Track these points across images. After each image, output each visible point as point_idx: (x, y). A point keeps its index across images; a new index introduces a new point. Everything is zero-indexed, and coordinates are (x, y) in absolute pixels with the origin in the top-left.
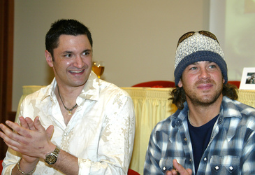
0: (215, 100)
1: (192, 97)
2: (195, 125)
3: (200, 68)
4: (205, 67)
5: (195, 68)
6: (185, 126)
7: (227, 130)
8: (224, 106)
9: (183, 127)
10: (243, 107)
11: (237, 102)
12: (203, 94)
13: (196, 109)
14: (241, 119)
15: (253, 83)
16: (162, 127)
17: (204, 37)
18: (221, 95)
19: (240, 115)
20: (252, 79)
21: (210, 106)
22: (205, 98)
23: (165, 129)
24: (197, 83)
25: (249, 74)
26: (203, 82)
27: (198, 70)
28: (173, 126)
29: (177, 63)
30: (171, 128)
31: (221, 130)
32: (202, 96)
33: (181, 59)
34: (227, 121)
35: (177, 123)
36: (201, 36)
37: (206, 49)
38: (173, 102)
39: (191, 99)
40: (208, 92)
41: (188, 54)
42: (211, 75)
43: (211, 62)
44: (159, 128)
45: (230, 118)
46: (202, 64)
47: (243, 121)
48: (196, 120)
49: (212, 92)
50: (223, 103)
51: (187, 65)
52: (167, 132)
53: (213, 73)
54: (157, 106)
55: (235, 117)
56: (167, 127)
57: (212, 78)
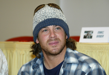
0: (61, 51)
1: (46, 50)
2: (48, 68)
3: (50, 30)
4: (53, 29)
5: (46, 30)
6: (41, 68)
7: (69, 72)
8: (67, 55)
9: (40, 69)
10: (80, 55)
11: (76, 52)
12: (53, 48)
13: (48, 58)
14: (78, 65)
15: (88, 38)
16: (25, 68)
17: (52, 8)
18: (65, 47)
19: (78, 62)
20: (87, 35)
21: (58, 55)
22: (54, 51)
23: (27, 70)
24: (48, 41)
25: (86, 32)
26: (52, 40)
27: (48, 32)
28: (33, 69)
29: (34, 27)
30: (31, 70)
31: (65, 72)
32: (52, 50)
33: (37, 24)
34: (69, 66)
35: (36, 67)
36: (49, 7)
37: (53, 17)
38: (33, 54)
39: (45, 52)
40: (55, 47)
41: (41, 21)
42: (57, 35)
43: (56, 25)
44: (23, 69)
45: (71, 64)
46: (51, 27)
47: (80, 66)
48: (48, 65)
49: (59, 47)
50: (67, 53)
51: (41, 29)
52: (29, 73)
53: (58, 33)
54: (23, 55)
55: (74, 63)
56: (29, 69)
57: (58, 37)
